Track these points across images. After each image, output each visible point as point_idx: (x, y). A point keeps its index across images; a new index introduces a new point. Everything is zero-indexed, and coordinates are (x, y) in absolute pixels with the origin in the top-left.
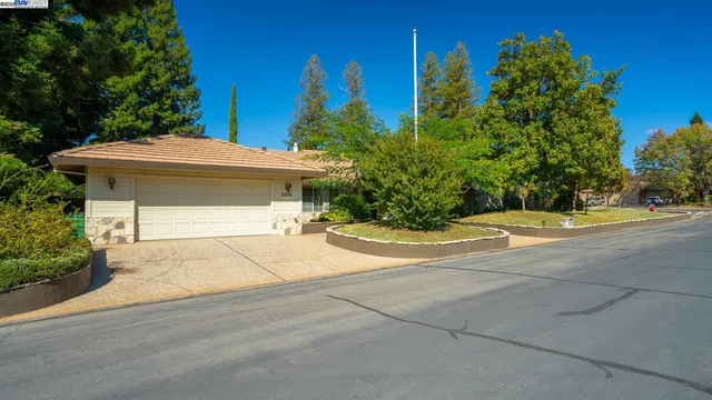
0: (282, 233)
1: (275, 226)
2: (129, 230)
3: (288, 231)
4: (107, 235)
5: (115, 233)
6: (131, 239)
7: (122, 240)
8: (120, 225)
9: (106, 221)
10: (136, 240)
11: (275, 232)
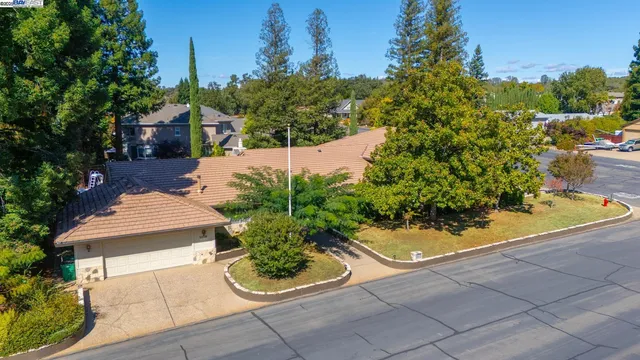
0: (201, 263)
1: (195, 259)
2: (101, 273)
3: (204, 261)
4: (88, 278)
5: (93, 276)
6: (102, 278)
7: (97, 279)
8: (96, 271)
9: (88, 270)
10: (105, 278)
11: (195, 263)
